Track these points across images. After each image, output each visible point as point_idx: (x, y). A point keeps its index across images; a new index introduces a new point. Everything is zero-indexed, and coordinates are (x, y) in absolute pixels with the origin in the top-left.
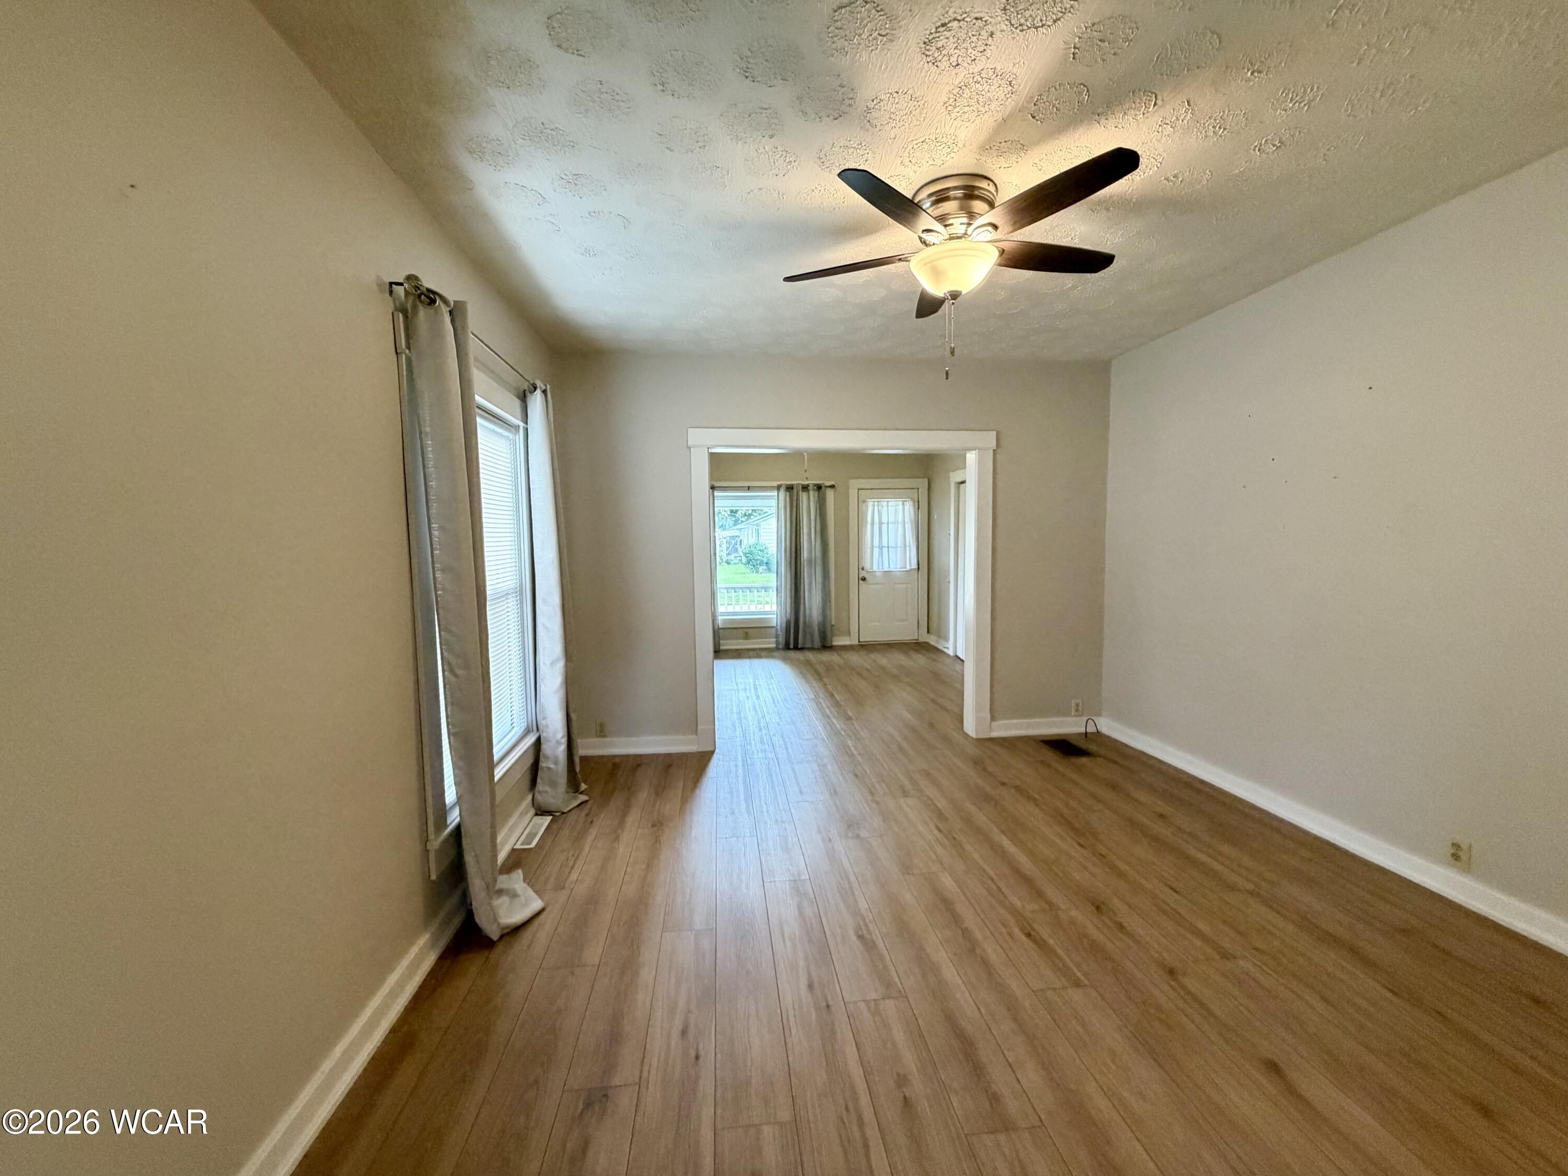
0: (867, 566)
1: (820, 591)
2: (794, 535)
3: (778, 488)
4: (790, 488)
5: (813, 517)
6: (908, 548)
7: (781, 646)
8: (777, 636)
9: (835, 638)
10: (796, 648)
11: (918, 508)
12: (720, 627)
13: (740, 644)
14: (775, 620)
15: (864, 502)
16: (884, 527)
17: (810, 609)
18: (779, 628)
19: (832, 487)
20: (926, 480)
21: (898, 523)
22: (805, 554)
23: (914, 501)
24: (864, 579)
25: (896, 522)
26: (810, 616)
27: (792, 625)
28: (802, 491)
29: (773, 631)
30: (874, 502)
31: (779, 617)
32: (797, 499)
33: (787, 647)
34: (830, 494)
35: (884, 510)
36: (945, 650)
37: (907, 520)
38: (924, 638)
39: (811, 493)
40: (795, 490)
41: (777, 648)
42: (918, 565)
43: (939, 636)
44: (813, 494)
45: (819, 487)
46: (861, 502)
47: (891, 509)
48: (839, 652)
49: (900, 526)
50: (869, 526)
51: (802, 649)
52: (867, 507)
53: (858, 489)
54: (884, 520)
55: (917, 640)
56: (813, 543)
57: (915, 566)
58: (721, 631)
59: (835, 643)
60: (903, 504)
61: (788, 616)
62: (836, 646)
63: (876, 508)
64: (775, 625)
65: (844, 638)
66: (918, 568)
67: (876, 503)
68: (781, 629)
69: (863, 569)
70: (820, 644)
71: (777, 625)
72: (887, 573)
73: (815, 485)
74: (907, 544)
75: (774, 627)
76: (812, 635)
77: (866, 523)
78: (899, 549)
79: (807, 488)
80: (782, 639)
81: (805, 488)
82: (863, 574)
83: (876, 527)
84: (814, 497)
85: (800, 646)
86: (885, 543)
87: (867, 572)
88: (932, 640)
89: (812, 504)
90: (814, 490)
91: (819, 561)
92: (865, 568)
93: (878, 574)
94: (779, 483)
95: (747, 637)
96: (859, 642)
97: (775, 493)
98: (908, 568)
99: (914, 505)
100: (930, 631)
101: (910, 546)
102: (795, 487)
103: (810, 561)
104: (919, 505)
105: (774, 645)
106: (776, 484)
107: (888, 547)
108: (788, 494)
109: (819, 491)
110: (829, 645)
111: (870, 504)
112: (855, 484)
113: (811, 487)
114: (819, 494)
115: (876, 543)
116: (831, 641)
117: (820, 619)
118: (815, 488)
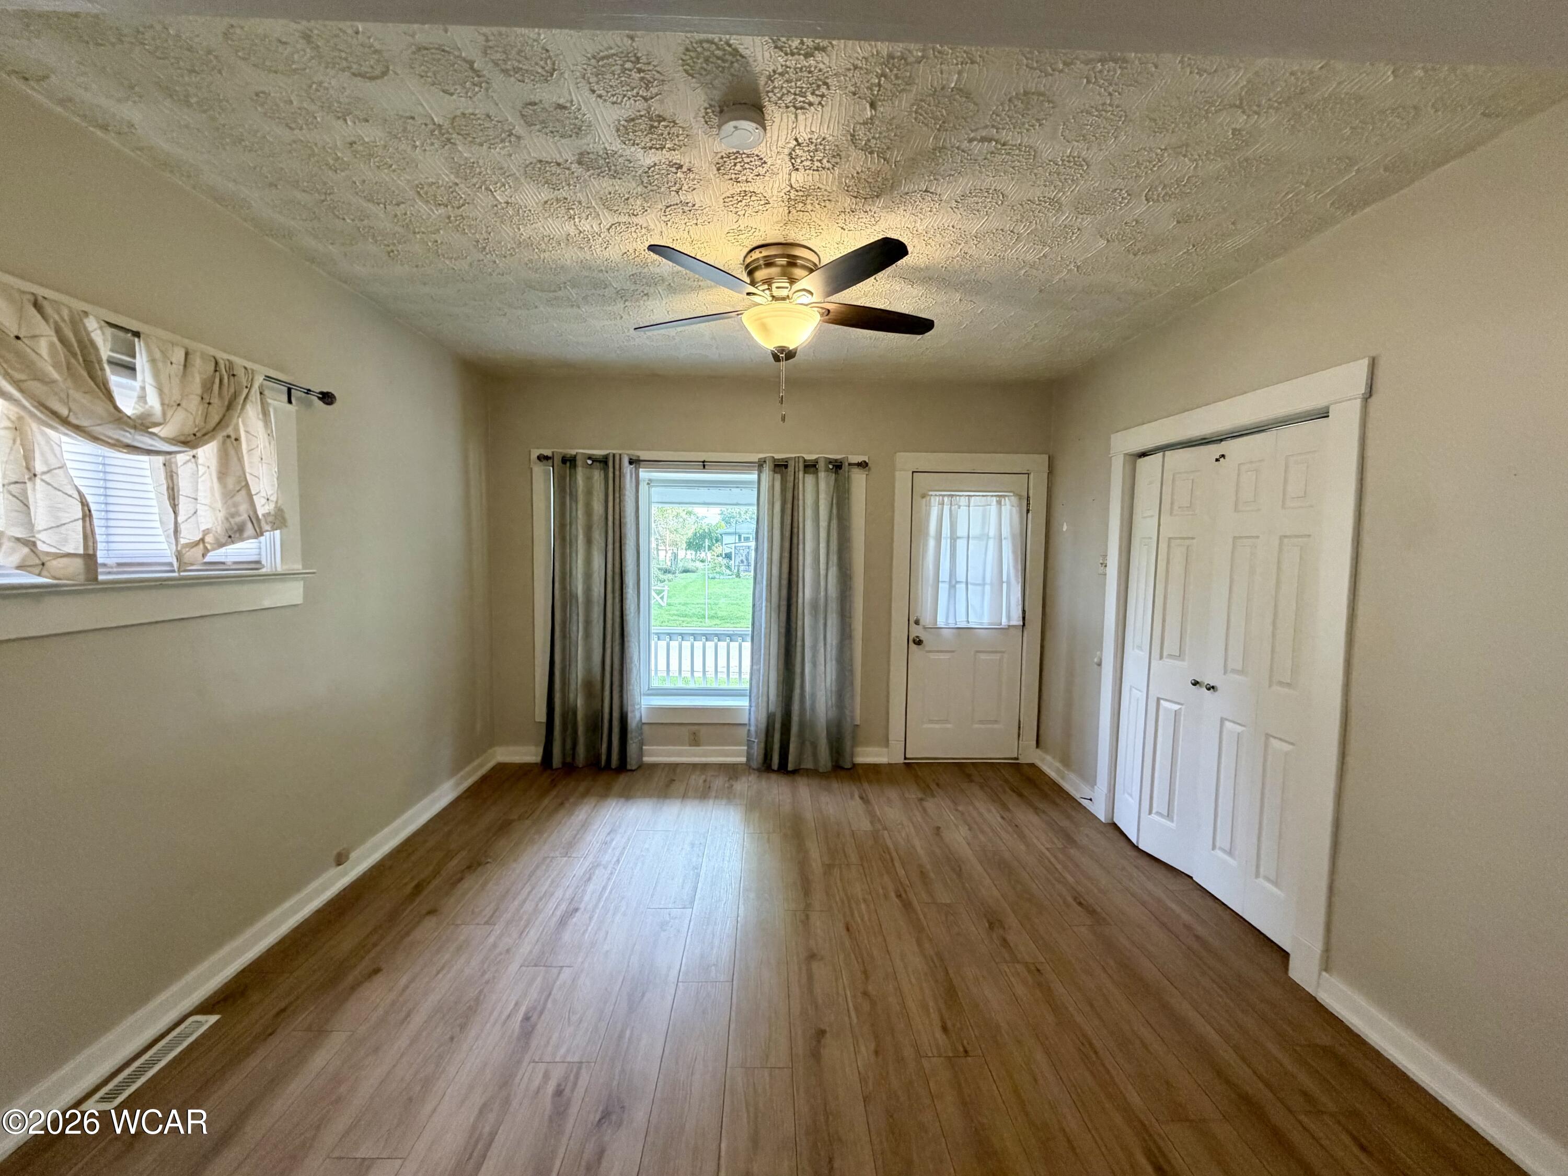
0: (926, 620)
1: (834, 662)
2: (787, 554)
3: (761, 464)
4: (780, 466)
5: (823, 524)
6: (1005, 585)
7: (755, 764)
8: (749, 744)
9: (859, 750)
10: (783, 769)
11: (1028, 511)
12: (644, 721)
13: (679, 754)
14: (747, 712)
15: (924, 496)
16: (961, 544)
17: (813, 695)
18: (753, 729)
19: (863, 465)
20: (1046, 457)
21: (988, 538)
22: (806, 593)
23: (1020, 497)
24: (918, 642)
25: (984, 537)
26: (813, 709)
27: (778, 726)
28: (805, 472)
29: (744, 731)
30: (943, 496)
31: (753, 709)
32: (795, 487)
33: (766, 767)
34: (858, 480)
35: (962, 513)
36: (1085, 803)
37: (1006, 532)
38: (1031, 755)
39: (822, 475)
40: (791, 469)
41: (748, 767)
42: (1024, 618)
43: (1066, 761)
44: (825, 479)
45: (837, 466)
46: (916, 496)
47: (976, 512)
48: (866, 785)
49: (991, 543)
50: (932, 543)
51: (795, 772)
52: (929, 505)
53: (913, 472)
54: (961, 531)
55: (1017, 759)
56: (823, 572)
57: (1016, 620)
58: (645, 728)
59: (860, 760)
60: (999, 503)
61: (772, 708)
62: (859, 764)
63: (946, 508)
64: (746, 721)
65: (876, 749)
66: (1024, 625)
67: (946, 499)
68: (756, 732)
69: (917, 622)
70: (829, 765)
71: (750, 724)
72: (963, 631)
73: (830, 461)
74: (1005, 579)
75: (744, 725)
76: (815, 746)
77: (927, 534)
78: (988, 588)
79: (815, 466)
80: (758, 751)
81: (811, 467)
82: (916, 631)
83: (946, 544)
84: (828, 484)
85: (790, 767)
86: (961, 575)
87: (925, 628)
88: (1049, 766)
89: (822, 496)
90: (827, 470)
91: (833, 606)
92: (922, 622)
93: (945, 632)
94: (762, 456)
95: (695, 740)
96: (905, 758)
97: (754, 477)
98: (1004, 622)
99: (1020, 506)
100: (1041, 743)
101: (1008, 583)
102: (791, 464)
103: (815, 606)
104: (1028, 504)
105: (743, 760)
106: (755, 457)
107: (967, 584)
108: (778, 477)
109: (836, 473)
110: (848, 766)
111: (935, 501)
112: (906, 461)
113: (821, 465)
114: (836, 480)
115: (944, 575)
116: (852, 755)
117: (833, 713)
118: (831, 467)
